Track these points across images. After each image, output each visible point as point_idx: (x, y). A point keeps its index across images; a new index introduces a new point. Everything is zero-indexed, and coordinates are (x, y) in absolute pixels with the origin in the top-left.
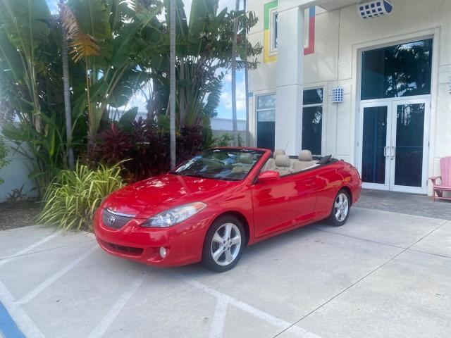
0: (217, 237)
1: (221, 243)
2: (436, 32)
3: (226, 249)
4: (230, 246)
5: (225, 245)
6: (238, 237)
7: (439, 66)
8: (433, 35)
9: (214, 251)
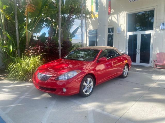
0: (85, 84)
1: (86, 86)
2: (156, 7)
3: (88, 88)
4: (89, 87)
5: (87, 86)
6: (92, 83)
7: (156, 20)
8: (155, 9)
9: (84, 89)
